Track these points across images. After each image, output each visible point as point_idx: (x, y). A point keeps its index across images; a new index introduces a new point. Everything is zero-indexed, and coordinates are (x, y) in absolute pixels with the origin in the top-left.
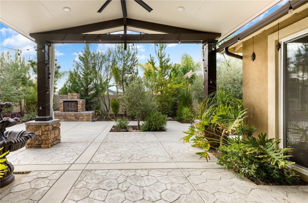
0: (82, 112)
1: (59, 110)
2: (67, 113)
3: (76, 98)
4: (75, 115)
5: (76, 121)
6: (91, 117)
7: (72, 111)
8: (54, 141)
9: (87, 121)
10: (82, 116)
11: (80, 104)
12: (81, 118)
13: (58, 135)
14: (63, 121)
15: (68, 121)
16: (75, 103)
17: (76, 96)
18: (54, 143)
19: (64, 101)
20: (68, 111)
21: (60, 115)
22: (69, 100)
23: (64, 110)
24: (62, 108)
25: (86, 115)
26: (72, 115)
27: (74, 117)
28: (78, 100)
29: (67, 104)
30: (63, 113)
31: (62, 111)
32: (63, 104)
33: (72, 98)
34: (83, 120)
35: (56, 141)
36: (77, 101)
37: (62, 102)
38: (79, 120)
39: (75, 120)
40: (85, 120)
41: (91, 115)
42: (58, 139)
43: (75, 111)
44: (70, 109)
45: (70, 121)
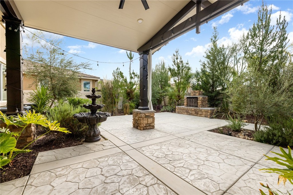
0: (201, 107)
1: (183, 105)
2: (188, 107)
3: (198, 94)
4: (195, 110)
5: (196, 116)
6: (209, 114)
7: (193, 106)
8: (147, 126)
9: (205, 117)
10: (201, 112)
11: (200, 100)
12: (200, 114)
13: (152, 123)
14: (185, 114)
15: (189, 115)
16: (196, 99)
17: (198, 93)
18: (147, 128)
19: (187, 98)
20: (190, 106)
21: (183, 109)
22: (191, 96)
23: (187, 105)
24: (185, 103)
25: (205, 111)
26: (193, 109)
27: (194, 112)
28: (198, 96)
29: (189, 99)
30: (186, 107)
31: (185, 106)
32: (186, 100)
33: (194, 95)
34: (202, 115)
35: (149, 126)
36: (197, 98)
37: (186, 98)
38: (198, 115)
39: (195, 114)
40: (203, 116)
41: (209, 112)
42: (152, 126)
43: (196, 107)
44: (191, 104)
45: (191, 115)
